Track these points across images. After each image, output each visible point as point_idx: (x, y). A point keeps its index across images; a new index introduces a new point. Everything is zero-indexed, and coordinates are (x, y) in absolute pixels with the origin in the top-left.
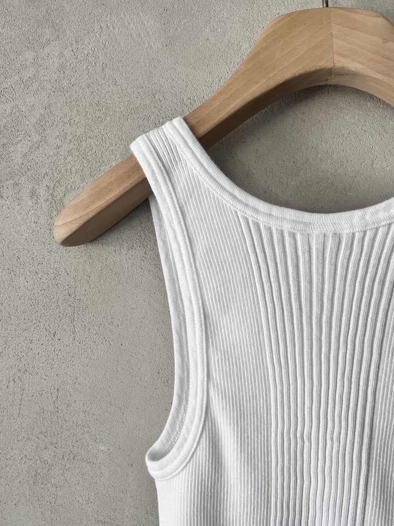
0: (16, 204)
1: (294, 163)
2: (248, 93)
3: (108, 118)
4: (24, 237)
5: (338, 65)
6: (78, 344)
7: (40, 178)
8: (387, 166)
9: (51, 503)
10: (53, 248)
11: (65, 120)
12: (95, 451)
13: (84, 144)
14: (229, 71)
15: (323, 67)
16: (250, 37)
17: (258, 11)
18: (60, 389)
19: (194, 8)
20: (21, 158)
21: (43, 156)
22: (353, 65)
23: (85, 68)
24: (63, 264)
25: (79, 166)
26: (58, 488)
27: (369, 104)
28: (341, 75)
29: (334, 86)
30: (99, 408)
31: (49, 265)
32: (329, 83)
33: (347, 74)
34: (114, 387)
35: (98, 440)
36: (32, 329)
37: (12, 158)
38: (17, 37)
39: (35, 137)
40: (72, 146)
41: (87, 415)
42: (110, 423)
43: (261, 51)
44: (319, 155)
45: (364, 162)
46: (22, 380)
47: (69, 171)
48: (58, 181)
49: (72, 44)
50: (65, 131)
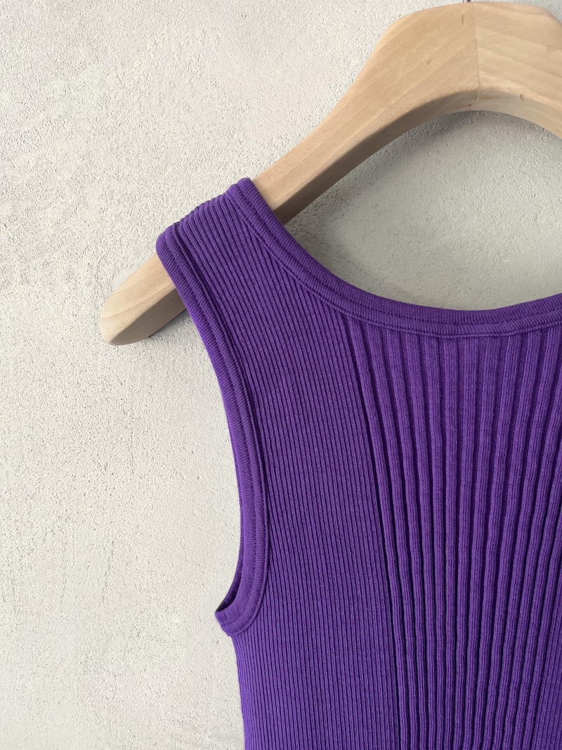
0: (48, 290)
1: (427, 220)
2: (361, 129)
3: (170, 169)
4: (60, 335)
5: (485, 85)
6: (138, 479)
7: (79, 254)
8: (556, 221)
9: (107, 699)
10: (100, 348)
11: (111, 173)
12: (166, 624)
13: (137, 204)
14: (333, 97)
15: (464, 89)
16: (361, 50)
17: (372, 13)
18: (116, 542)
19: (283, 12)
20: (52, 227)
21: (82, 223)
22: (506, 85)
23: (135, 99)
24: (115, 371)
25: (132, 235)
26: (118, 678)
27: (528, 137)
28: (489, 98)
29: (480, 112)
30: (170, 565)
31: (95, 373)
32: (472, 108)
33: (498, 97)
34: (190, 536)
35: (170, 610)
36: (75, 462)
37: (41, 228)
38: (39, 61)
39: (71, 198)
40: (121, 208)
41: (153, 576)
42: (186, 586)
43: (377, 68)
44: (462, 210)
45: (523, 216)
46: (64, 530)
47: (118, 242)
48: (104, 258)
49: (116, 69)
50: (111, 189)
